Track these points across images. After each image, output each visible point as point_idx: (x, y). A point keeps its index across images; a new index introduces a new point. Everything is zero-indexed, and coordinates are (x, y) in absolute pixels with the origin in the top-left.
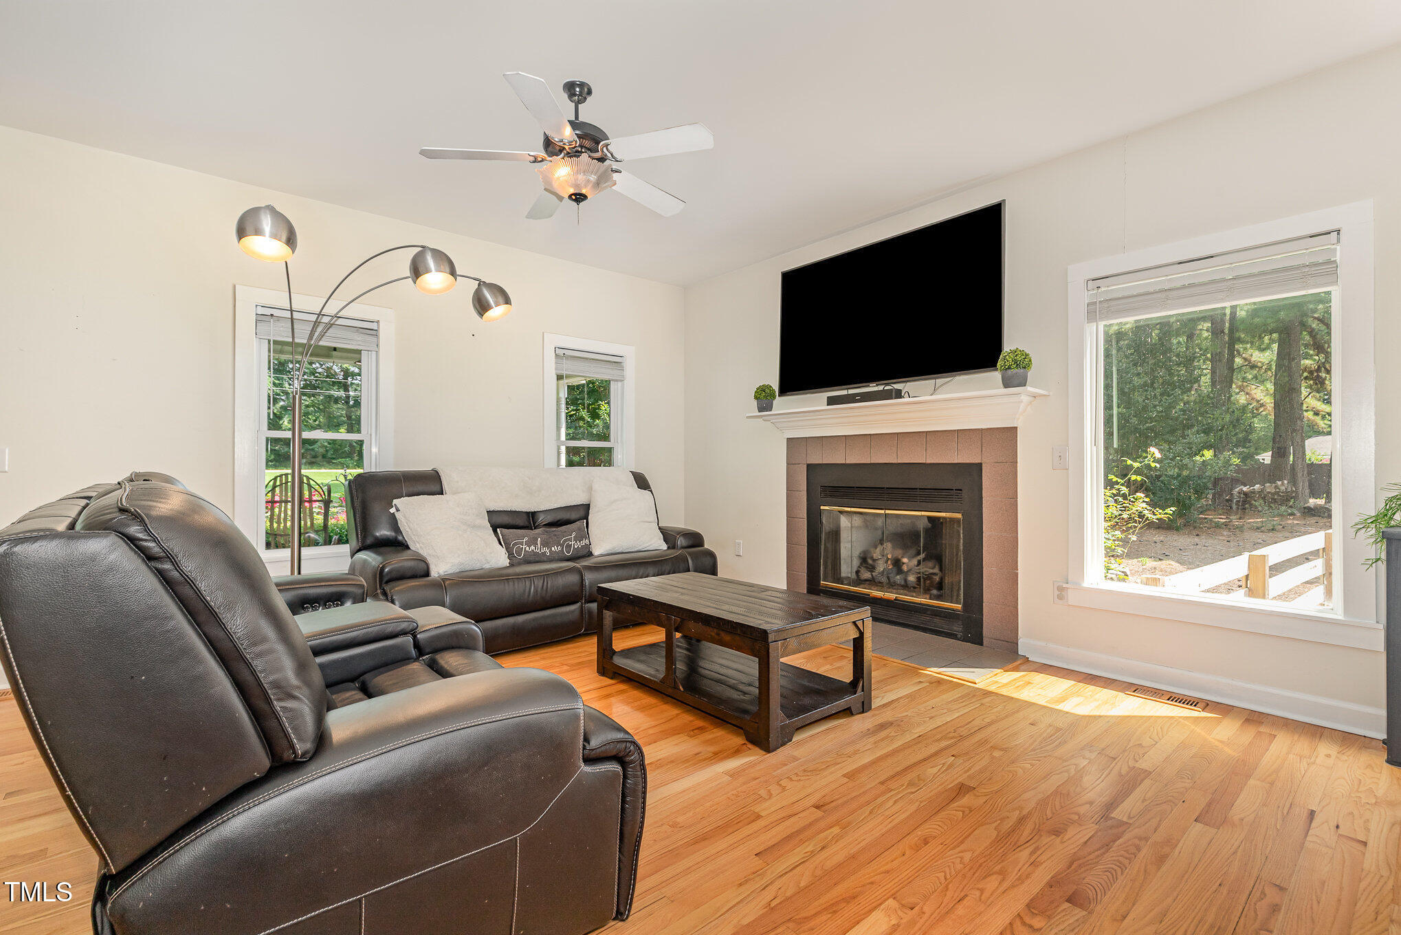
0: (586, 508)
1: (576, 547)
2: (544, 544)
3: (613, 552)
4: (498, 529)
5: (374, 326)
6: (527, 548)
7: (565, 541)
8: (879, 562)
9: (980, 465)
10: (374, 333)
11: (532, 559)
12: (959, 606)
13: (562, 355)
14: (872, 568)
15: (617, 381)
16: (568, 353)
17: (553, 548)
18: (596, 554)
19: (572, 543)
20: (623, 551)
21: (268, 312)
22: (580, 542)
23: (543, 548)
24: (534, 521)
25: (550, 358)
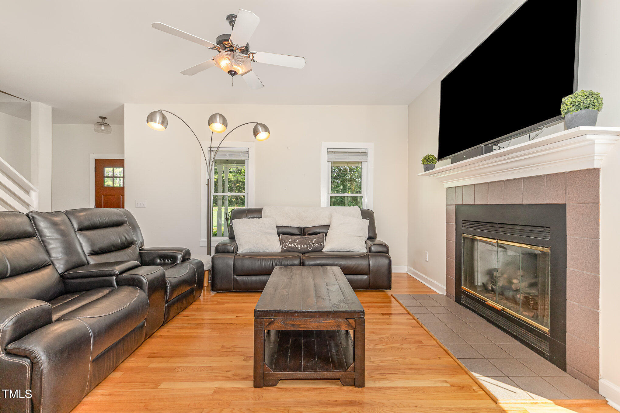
0: (328, 226)
1: (314, 246)
2: (300, 243)
3: (332, 250)
4: (280, 235)
5: (247, 150)
6: (289, 245)
7: (309, 243)
8: (500, 279)
9: (565, 205)
10: (247, 152)
11: (290, 250)
12: (548, 329)
13: (331, 152)
14: (494, 283)
15: (364, 162)
16: (334, 150)
17: (303, 246)
18: (323, 251)
19: (313, 244)
20: (338, 251)
21: (220, 149)
22: (317, 244)
23: (298, 245)
24: (303, 232)
25: (324, 154)
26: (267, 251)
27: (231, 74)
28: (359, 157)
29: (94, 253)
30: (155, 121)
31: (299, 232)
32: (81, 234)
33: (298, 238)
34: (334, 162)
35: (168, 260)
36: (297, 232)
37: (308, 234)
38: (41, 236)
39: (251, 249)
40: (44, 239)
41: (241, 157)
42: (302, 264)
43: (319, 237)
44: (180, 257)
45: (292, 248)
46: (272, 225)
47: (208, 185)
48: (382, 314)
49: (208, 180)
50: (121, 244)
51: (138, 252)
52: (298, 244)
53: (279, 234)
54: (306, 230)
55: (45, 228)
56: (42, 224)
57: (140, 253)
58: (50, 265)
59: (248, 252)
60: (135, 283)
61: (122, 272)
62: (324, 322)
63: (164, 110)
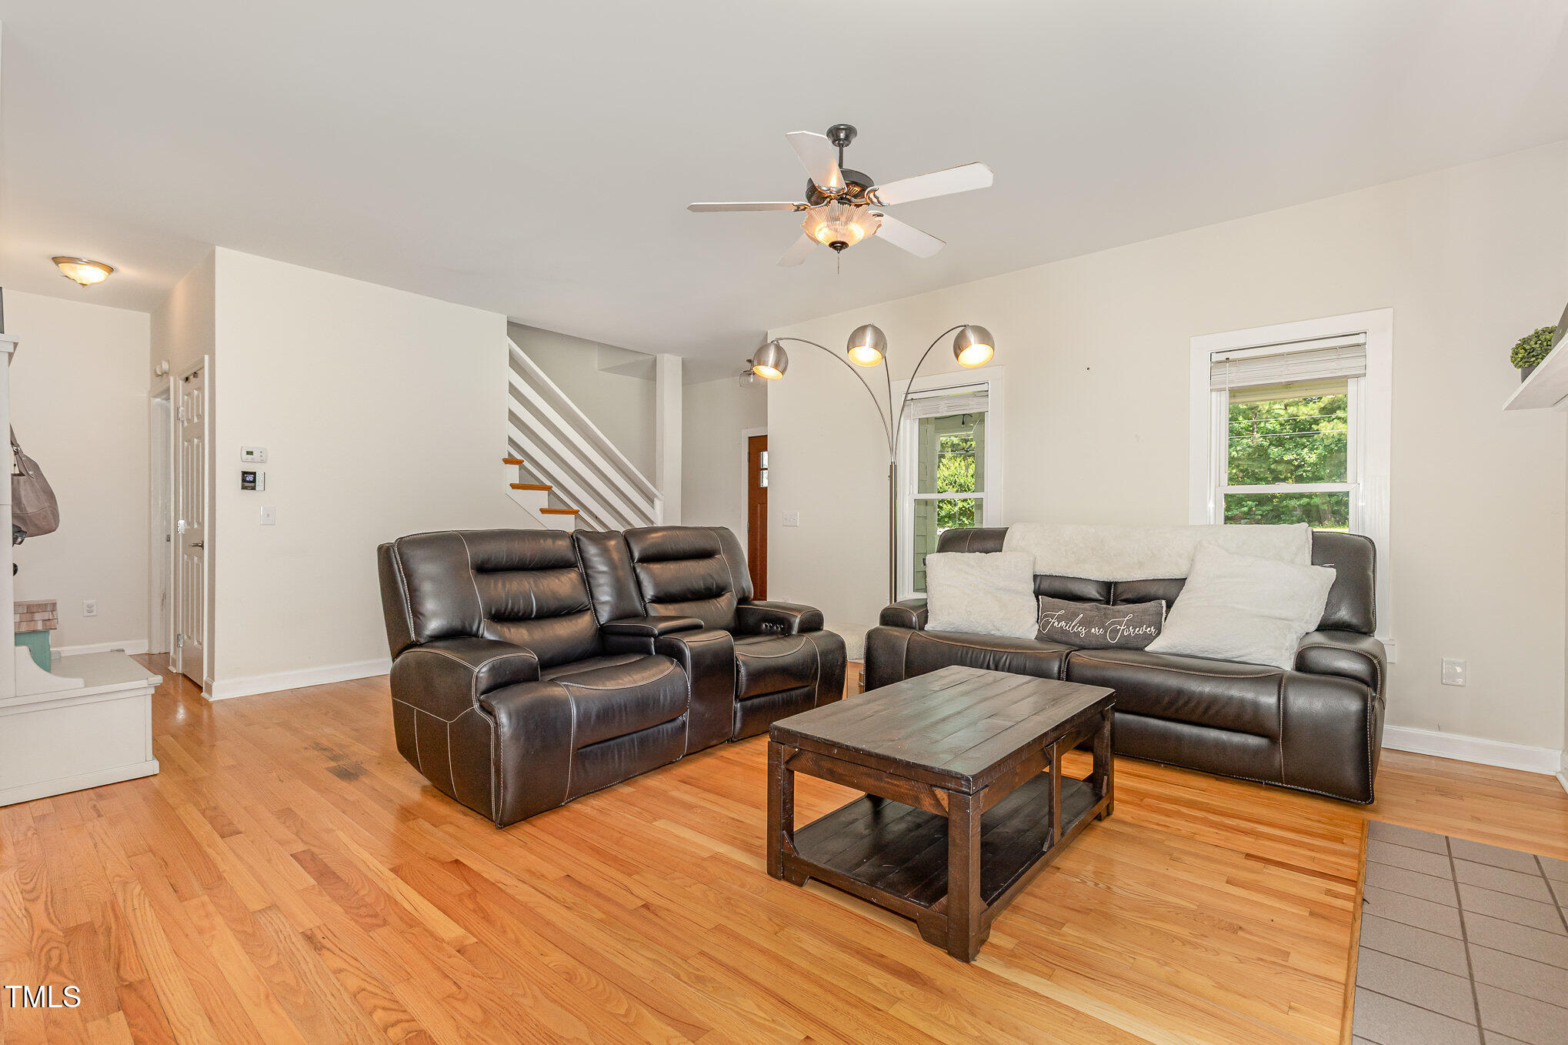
0: (1181, 582)
1: (1126, 633)
2: (1087, 623)
4: (1040, 597)
5: (985, 387)
6: (1056, 624)
7: (1113, 623)
10: (986, 394)
11: (1055, 636)
13: (1223, 362)
15: (1357, 376)
16: (1232, 356)
17: (1093, 630)
18: (1147, 649)
19: (1122, 628)
20: (1193, 653)
21: (910, 397)
22: (1134, 628)
23: (1079, 627)
24: (1112, 593)
25: (1200, 367)
26: (998, 634)
27: (835, 248)
28: (1333, 365)
29: (658, 600)
30: (765, 364)
31: (1099, 593)
32: (643, 568)
33: (1085, 609)
34: (1234, 393)
35: (777, 628)
36: (1093, 592)
37: (1121, 601)
38: (586, 567)
39: (954, 624)
40: (589, 571)
41: (972, 408)
42: (1064, 675)
43: (1144, 612)
44: (796, 623)
45: (1062, 631)
46: (1020, 572)
47: (891, 477)
48: (1248, 856)
49: (891, 466)
50: (705, 589)
51: (735, 606)
52: (1081, 623)
53: (1038, 593)
54: (1120, 589)
55: (595, 555)
56: (591, 550)
57: (738, 610)
58: (589, 609)
59: (949, 629)
60: (673, 653)
61: (663, 633)
62: (888, 783)
63: (783, 337)
